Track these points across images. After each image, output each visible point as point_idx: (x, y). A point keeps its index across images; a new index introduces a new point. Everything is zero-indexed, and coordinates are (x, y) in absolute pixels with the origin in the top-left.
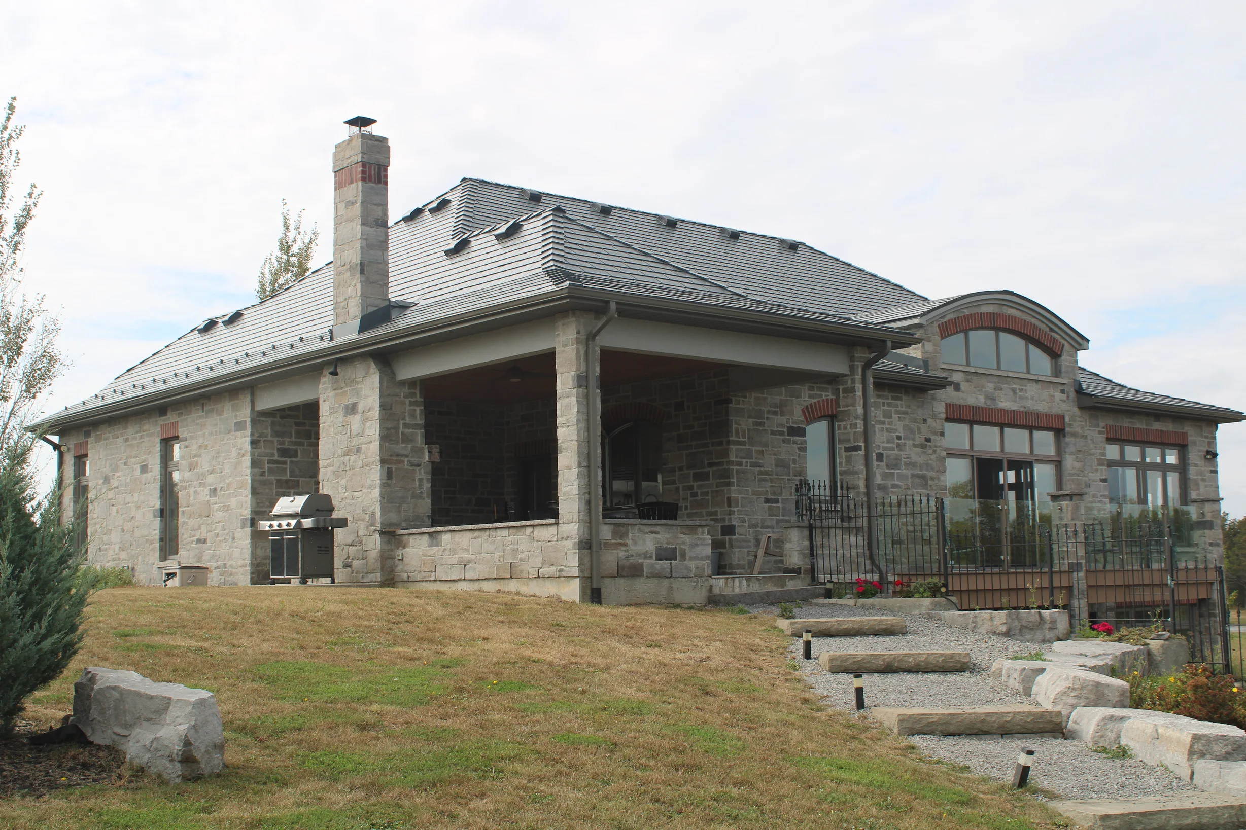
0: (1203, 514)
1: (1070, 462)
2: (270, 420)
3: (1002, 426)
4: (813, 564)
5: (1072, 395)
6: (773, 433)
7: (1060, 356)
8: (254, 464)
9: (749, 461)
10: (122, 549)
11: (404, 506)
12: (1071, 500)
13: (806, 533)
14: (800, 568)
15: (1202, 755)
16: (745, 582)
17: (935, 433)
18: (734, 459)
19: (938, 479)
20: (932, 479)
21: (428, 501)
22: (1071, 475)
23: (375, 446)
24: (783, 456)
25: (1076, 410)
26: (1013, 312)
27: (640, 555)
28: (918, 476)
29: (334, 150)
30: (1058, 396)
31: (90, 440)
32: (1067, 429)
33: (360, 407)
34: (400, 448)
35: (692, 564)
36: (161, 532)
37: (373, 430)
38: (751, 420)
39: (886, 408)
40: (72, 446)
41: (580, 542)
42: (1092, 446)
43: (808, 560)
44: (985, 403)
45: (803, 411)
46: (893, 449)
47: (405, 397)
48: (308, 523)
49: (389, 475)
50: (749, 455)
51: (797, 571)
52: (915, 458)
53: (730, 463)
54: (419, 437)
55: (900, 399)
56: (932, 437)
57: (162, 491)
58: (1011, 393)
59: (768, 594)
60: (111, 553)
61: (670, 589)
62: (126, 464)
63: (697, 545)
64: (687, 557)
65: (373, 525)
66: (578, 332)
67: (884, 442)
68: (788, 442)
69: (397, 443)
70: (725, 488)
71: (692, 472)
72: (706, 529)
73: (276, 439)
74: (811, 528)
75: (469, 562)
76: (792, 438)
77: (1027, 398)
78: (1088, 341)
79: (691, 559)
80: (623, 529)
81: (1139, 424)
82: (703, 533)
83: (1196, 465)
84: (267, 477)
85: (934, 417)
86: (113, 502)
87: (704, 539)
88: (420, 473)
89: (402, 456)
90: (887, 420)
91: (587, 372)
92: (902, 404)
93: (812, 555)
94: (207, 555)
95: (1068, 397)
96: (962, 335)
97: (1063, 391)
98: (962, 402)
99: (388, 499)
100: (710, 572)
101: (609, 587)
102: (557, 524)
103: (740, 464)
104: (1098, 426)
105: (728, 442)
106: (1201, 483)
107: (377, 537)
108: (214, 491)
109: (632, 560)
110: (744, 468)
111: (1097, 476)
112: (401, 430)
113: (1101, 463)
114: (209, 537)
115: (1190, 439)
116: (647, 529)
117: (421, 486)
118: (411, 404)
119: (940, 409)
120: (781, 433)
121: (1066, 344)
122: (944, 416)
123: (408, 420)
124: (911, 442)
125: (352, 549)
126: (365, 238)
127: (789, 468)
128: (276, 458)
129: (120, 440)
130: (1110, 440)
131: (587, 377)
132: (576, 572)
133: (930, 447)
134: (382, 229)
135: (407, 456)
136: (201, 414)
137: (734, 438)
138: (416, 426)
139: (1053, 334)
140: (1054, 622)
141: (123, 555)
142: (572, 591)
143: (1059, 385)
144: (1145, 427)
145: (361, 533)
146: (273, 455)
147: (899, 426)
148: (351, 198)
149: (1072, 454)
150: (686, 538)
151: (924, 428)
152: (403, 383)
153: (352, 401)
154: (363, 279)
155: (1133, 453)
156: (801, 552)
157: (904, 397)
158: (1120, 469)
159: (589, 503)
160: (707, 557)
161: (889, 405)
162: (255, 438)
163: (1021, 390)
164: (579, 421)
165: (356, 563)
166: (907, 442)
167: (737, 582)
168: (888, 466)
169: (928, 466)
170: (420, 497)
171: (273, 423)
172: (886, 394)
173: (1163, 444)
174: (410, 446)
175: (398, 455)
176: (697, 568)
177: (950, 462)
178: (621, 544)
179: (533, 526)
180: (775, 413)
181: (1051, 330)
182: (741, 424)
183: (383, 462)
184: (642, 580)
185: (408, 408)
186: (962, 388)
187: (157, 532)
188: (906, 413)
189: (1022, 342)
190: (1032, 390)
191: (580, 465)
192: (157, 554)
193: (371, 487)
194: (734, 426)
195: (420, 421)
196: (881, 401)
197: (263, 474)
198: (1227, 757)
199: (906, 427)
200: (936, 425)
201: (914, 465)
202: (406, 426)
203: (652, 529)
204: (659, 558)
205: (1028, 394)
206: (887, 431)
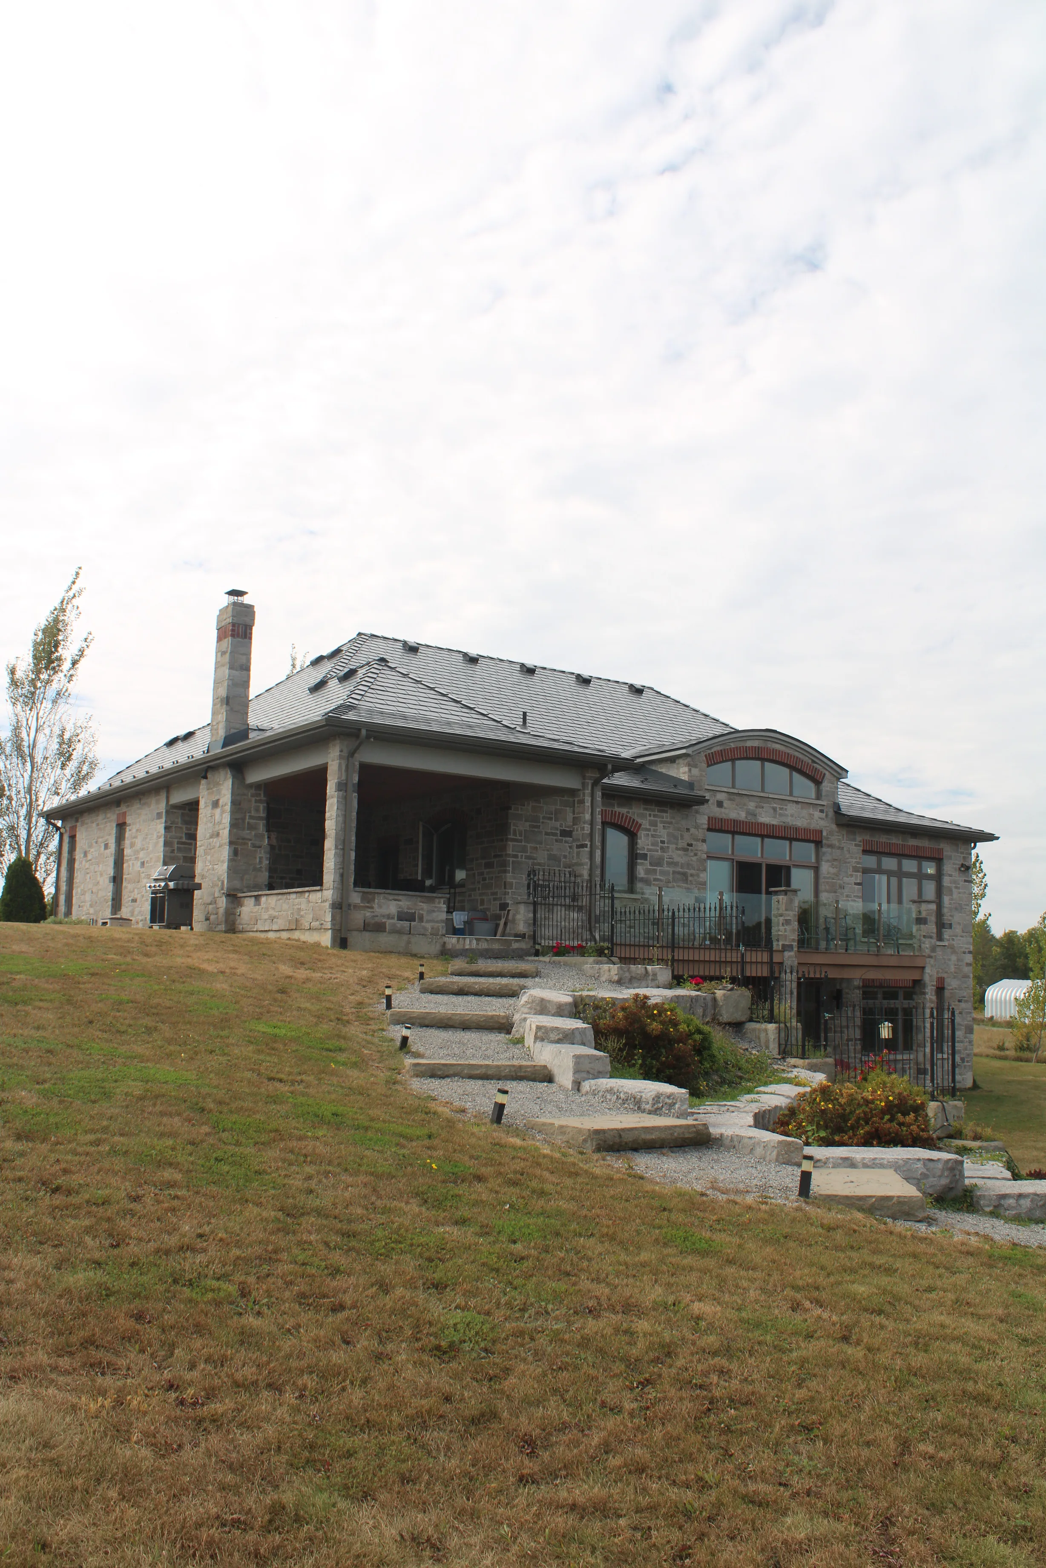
0: (920, 912)
1: (825, 868)
2: (180, 812)
3: (763, 836)
4: (534, 932)
5: (831, 814)
6: (547, 834)
7: (821, 783)
8: (166, 844)
9: (524, 854)
10: (91, 906)
11: (246, 877)
12: (786, 894)
13: (531, 908)
14: (525, 934)
15: (542, 1040)
16: (475, 942)
17: (697, 840)
18: (511, 852)
19: (698, 876)
20: (692, 875)
21: (266, 874)
22: (824, 878)
23: (225, 833)
24: (555, 852)
25: (834, 827)
26: (777, 747)
27: (384, 916)
28: (679, 873)
29: (218, 613)
30: (817, 814)
31: (78, 824)
32: (824, 842)
33: (221, 803)
34: (246, 833)
35: (429, 926)
36: (113, 894)
37: (227, 819)
38: (528, 824)
39: (652, 818)
40: (68, 829)
41: (333, 904)
42: (848, 856)
43: (531, 928)
44: (747, 817)
46: (657, 851)
47: (252, 796)
48: (171, 885)
49: (235, 853)
50: (524, 849)
51: (523, 936)
52: (677, 859)
53: (508, 855)
54: (261, 826)
55: (666, 812)
56: (694, 843)
57: (115, 863)
58: (772, 811)
59: (487, 950)
60: (85, 908)
61: (409, 942)
62: (96, 842)
63: (434, 911)
64: (425, 920)
65: (222, 889)
66: (341, 751)
67: (649, 845)
68: (561, 841)
69: (243, 829)
70: (503, 875)
71: (484, 861)
72: (442, 900)
73: (184, 827)
74: (535, 904)
75: (274, 917)
76: (564, 839)
77: (787, 815)
78: (847, 771)
79: (428, 921)
80: (370, 897)
81: (895, 840)
82: (439, 903)
83: (950, 876)
84: (176, 854)
85: (697, 827)
86: (88, 871)
87: (440, 908)
88: (260, 853)
89: (247, 839)
90: (652, 828)
91: (347, 780)
92: (667, 816)
93: (534, 924)
94: (137, 910)
95: (827, 816)
96: (730, 763)
97: (822, 811)
98: (724, 816)
99: (233, 870)
100: (444, 932)
101: (354, 938)
102: (321, 890)
103: (516, 856)
104: (854, 840)
105: (507, 840)
106: (954, 890)
107: (224, 899)
108: (143, 864)
109: (377, 919)
110: (519, 859)
111: (853, 880)
112: (247, 820)
113: (856, 870)
114: (138, 897)
115: (945, 853)
116: (391, 897)
117: (260, 862)
118: (256, 801)
119: (703, 821)
120: (555, 834)
121: (827, 773)
122: (706, 826)
123: (253, 813)
124: (674, 846)
125: (211, 906)
126: (231, 678)
127: (560, 861)
128: (184, 840)
129: (94, 825)
130: (865, 852)
131: (346, 784)
132: (329, 926)
133: (692, 850)
134: (245, 672)
135: (250, 840)
136: (138, 806)
137: (512, 837)
138: (260, 818)
139: (815, 765)
140: (655, 975)
141: (92, 911)
142: (326, 939)
143: (819, 806)
144: (901, 842)
145: (216, 895)
146: (181, 838)
147: (663, 833)
148: (224, 650)
149: (828, 861)
150: (425, 906)
151: (686, 835)
152: (251, 786)
153: (216, 798)
154: (228, 708)
155: (890, 863)
156: (525, 922)
158: (877, 876)
159: (342, 875)
160: (442, 921)
161: (655, 816)
162: (168, 824)
163: (781, 809)
164: (337, 816)
165: (212, 917)
166: (671, 846)
167: (467, 941)
168: (651, 864)
169: (689, 865)
170: (260, 870)
171: (183, 814)
172: (653, 807)
173: (920, 856)
174: (253, 833)
175: (244, 839)
176: (432, 928)
177: (709, 863)
178: (368, 907)
179: (309, 891)
180: (551, 819)
181: (813, 762)
182: (518, 827)
183: (231, 843)
184: (385, 934)
185: (253, 804)
186: (725, 805)
187: (111, 894)
188: (671, 823)
189: (786, 771)
190: (791, 809)
191: (336, 847)
192: (110, 910)
193: (223, 862)
194: (512, 827)
195: (263, 814)
196: (650, 812)
197: (173, 851)
198: (559, 1041)
199: (669, 834)
200: (700, 833)
201: (676, 864)
202: (251, 817)
203: (396, 897)
204: (400, 919)
205: (789, 812)
206: (653, 836)
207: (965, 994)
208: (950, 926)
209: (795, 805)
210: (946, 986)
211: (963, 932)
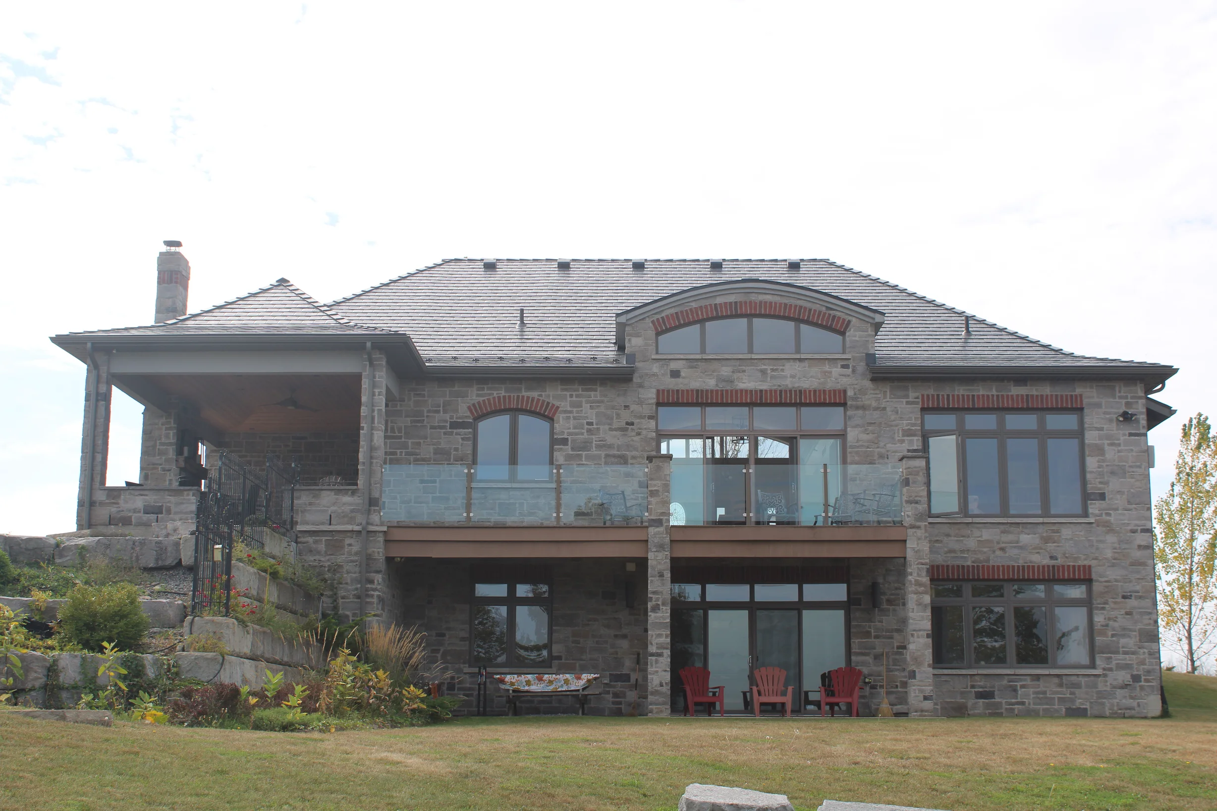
1: (852, 435)
3: (749, 405)
5: (861, 368)
6: (432, 428)
7: (844, 332)
9: (404, 451)
17: (641, 418)
18: (388, 450)
19: (643, 457)
22: (851, 447)
24: (443, 445)
25: (868, 384)
26: (768, 298)
27: (130, 511)
28: (614, 456)
30: (837, 371)
32: (849, 403)
34: (156, 459)
35: (177, 517)
38: (409, 419)
39: (574, 399)
42: (894, 417)
44: (717, 385)
45: (469, 408)
46: (582, 434)
47: (162, 425)
50: (404, 446)
52: (610, 440)
54: (171, 451)
55: (595, 390)
56: (636, 421)
58: (759, 374)
63: (182, 503)
64: (172, 512)
66: (89, 365)
67: (570, 428)
68: (451, 433)
69: (154, 456)
76: (455, 431)
77: (786, 377)
79: (176, 513)
80: (116, 493)
82: (188, 495)
83: (1099, 430)
85: (641, 403)
87: (189, 500)
88: (170, 476)
89: (157, 464)
90: (575, 410)
91: (92, 390)
92: (596, 394)
95: (854, 371)
96: (693, 327)
97: (845, 367)
98: (681, 387)
104: (907, 396)
106: (1106, 448)
109: (122, 514)
110: (398, 456)
111: (904, 446)
112: (158, 447)
113: (907, 433)
115: (1085, 401)
116: (137, 493)
118: (167, 429)
119: (649, 395)
120: (443, 428)
121: (854, 320)
122: (654, 401)
123: (163, 440)
124: (607, 427)
130: (927, 410)
131: (91, 394)
133: (632, 429)
135: (161, 465)
137: (389, 434)
138: (170, 444)
139: (831, 312)
143: (838, 361)
144: (994, 392)
147: (590, 414)
149: (857, 426)
150: (172, 499)
151: (625, 413)
155: (981, 421)
157: (599, 389)
160: (191, 512)
161: (577, 396)
163: (773, 370)
166: (601, 427)
168: (573, 449)
169: (627, 447)
172: (576, 387)
173: (1038, 408)
174: (164, 458)
175: (154, 464)
176: (180, 519)
178: (114, 503)
180: (438, 412)
181: (828, 308)
184: (131, 527)
185: (164, 432)
186: (683, 374)
188: (602, 402)
189: (789, 325)
190: (792, 369)
194: (390, 425)
195: (172, 440)
196: (568, 394)
199: (598, 415)
200: (645, 410)
201: (610, 447)
202: (162, 444)
203: (142, 492)
204: (146, 512)
205: (787, 373)
206: (575, 418)
207: (1138, 588)
208: (1102, 496)
209: (798, 363)
210: (1094, 576)
211: (1129, 503)
